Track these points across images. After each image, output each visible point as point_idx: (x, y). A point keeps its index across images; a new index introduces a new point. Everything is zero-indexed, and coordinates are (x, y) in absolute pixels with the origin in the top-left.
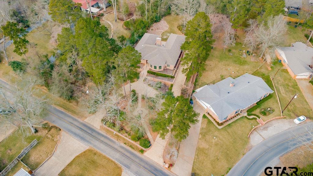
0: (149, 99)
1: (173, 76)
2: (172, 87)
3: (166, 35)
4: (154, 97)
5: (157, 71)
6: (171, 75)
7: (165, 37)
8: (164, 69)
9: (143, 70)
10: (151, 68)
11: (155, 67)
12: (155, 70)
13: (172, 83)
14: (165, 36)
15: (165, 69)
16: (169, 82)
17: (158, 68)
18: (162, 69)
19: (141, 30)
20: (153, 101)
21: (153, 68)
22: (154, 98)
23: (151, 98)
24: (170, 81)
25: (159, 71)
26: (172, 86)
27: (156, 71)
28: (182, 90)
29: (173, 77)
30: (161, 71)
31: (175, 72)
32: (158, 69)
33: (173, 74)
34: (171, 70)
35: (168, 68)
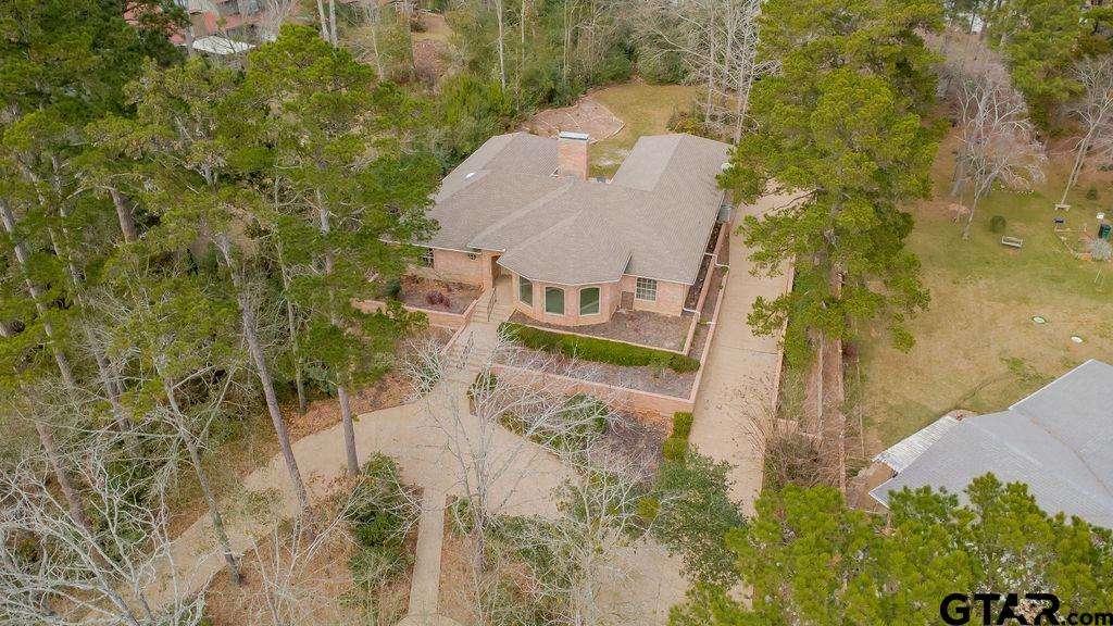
0: (505, 530)
1: (685, 353)
2: (688, 432)
3: (613, 156)
4: (551, 513)
5: (567, 329)
6: (668, 347)
7: (608, 163)
8: (616, 317)
9: (468, 321)
10: (524, 307)
11: (555, 297)
12: (554, 318)
13: (685, 404)
14: (609, 159)
15: (623, 311)
16: (659, 402)
17: (572, 301)
18: (602, 315)
19: (468, 123)
20: (542, 557)
21: (537, 310)
22: (544, 529)
23: (518, 526)
24: (672, 392)
25: (581, 329)
26: (684, 424)
27: (559, 327)
28: (770, 450)
29: (683, 366)
30: (593, 329)
31: (696, 333)
32: (572, 316)
33: (687, 346)
34: (665, 319)
35: (640, 304)
